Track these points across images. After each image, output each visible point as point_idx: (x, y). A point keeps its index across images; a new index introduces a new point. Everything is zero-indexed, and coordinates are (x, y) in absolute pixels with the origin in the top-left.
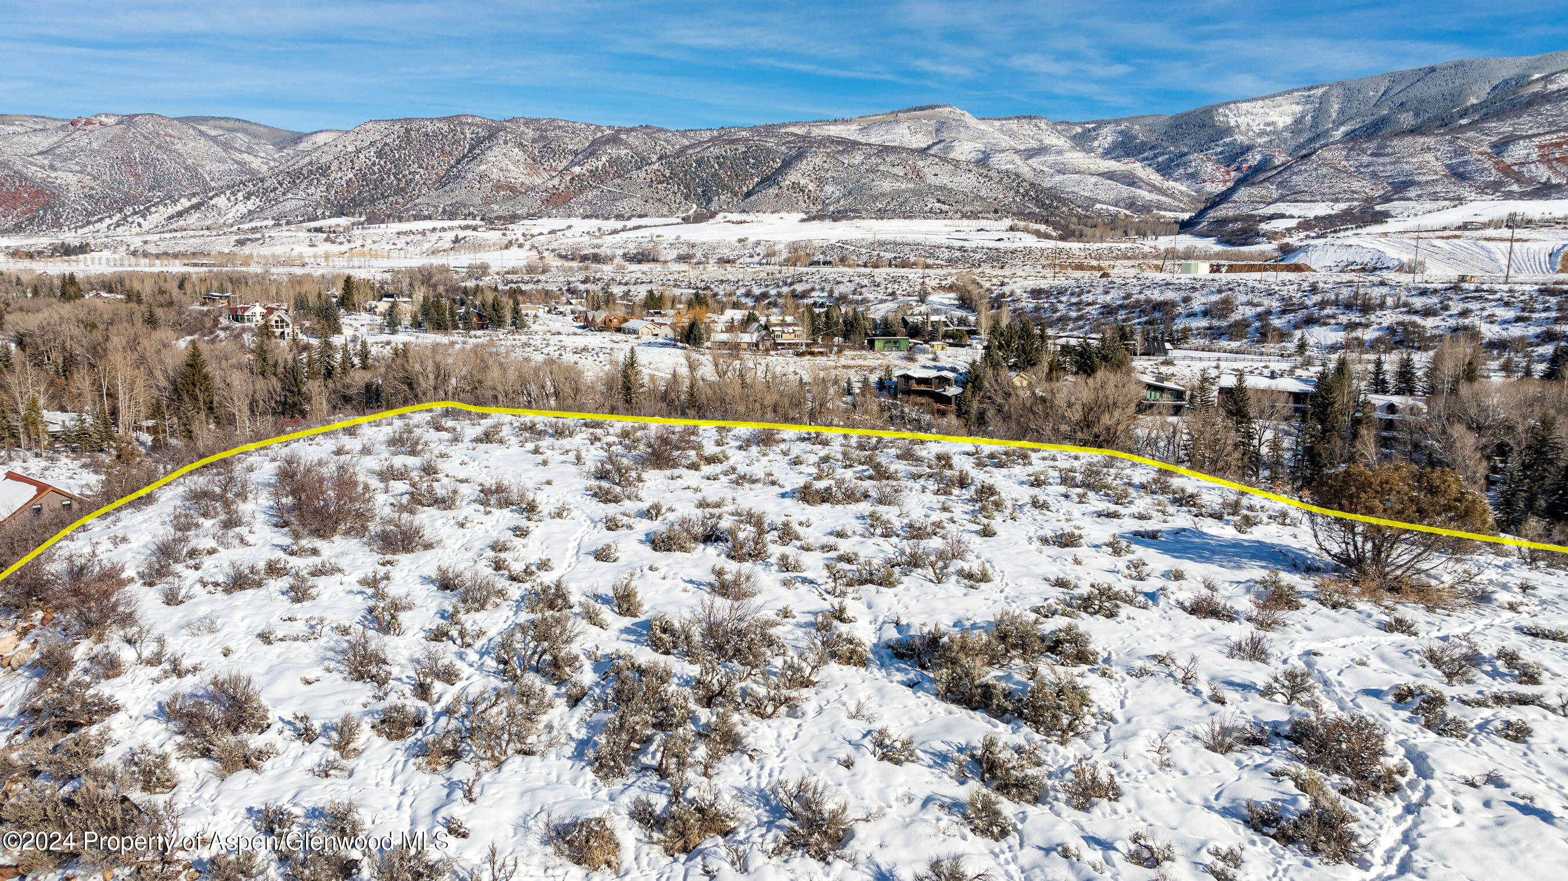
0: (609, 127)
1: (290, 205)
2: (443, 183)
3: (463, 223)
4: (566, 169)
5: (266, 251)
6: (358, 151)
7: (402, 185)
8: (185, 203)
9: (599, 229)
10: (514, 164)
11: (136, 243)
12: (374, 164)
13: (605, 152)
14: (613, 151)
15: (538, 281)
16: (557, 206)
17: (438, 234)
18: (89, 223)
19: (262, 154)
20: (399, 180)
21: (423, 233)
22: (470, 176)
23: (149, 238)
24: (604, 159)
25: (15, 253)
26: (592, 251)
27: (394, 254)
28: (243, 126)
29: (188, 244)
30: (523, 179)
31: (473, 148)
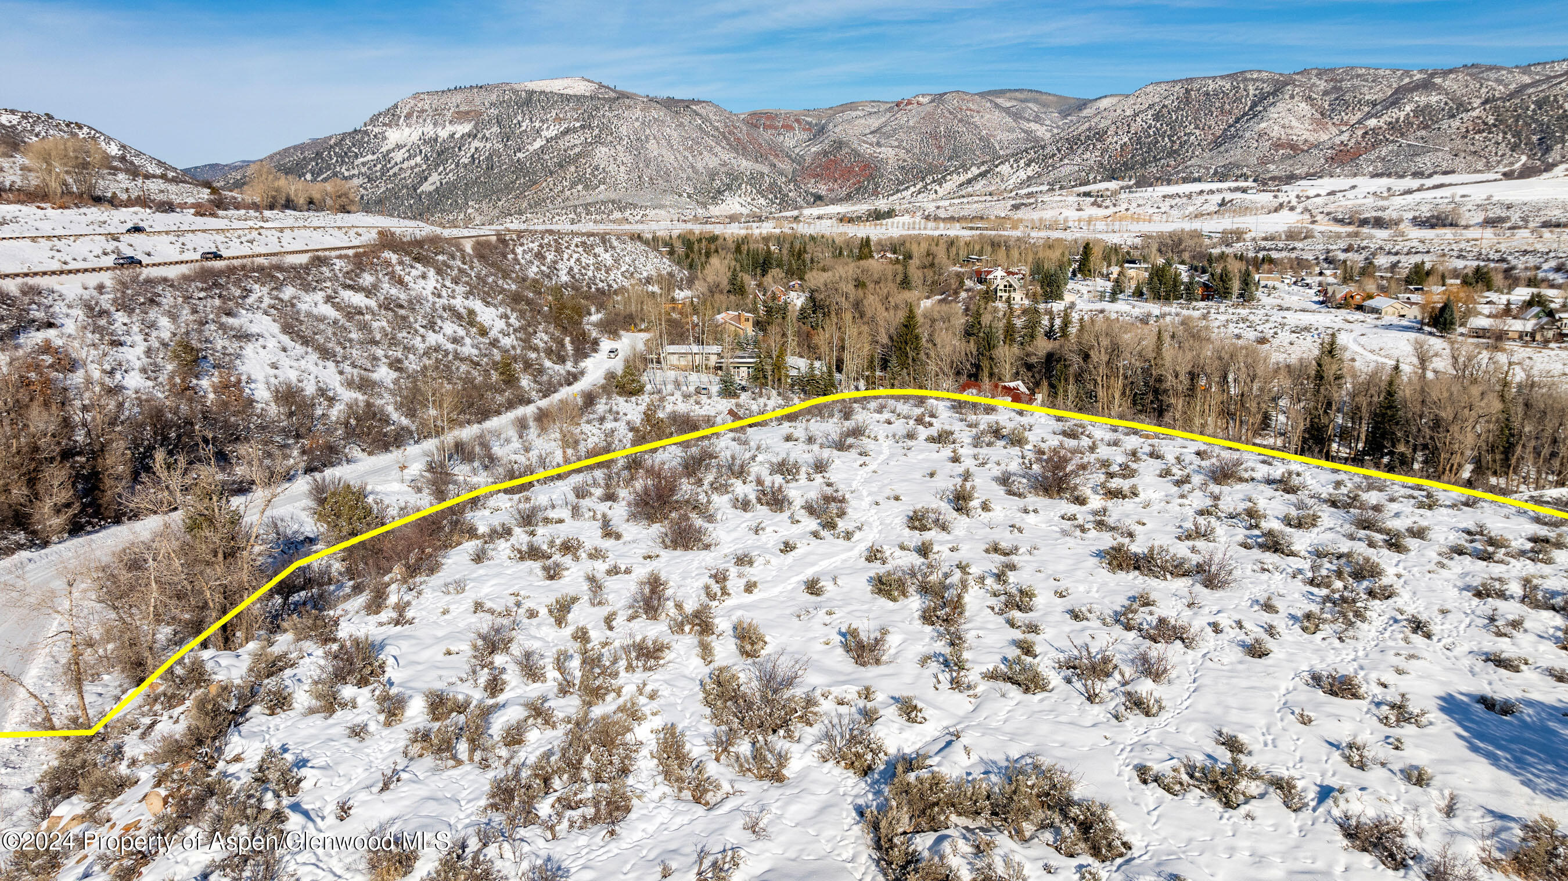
0: (1421, 71)
1: (1066, 170)
2: (1217, 143)
3: (1234, 185)
4: (1359, 122)
5: (1035, 215)
6: (1136, 115)
7: (1176, 147)
8: (975, 171)
9: (1389, 189)
10: (1298, 119)
11: (930, 208)
12: (1150, 127)
13: (1410, 101)
14: (1421, 99)
15: (1294, 249)
16: (1342, 164)
17: (1205, 197)
18: (898, 191)
19: (1048, 122)
20: (1174, 142)
21: (1189, 196)
22: (1247, 135)
23: (941, 203)
24: (1408, 108)
25: (843, 219)
26: (1374, 214)
27: (1155, 218)
28: (1035, 95)
29: (972, 209)
30: (1306, 135)
31: (1254, 105)
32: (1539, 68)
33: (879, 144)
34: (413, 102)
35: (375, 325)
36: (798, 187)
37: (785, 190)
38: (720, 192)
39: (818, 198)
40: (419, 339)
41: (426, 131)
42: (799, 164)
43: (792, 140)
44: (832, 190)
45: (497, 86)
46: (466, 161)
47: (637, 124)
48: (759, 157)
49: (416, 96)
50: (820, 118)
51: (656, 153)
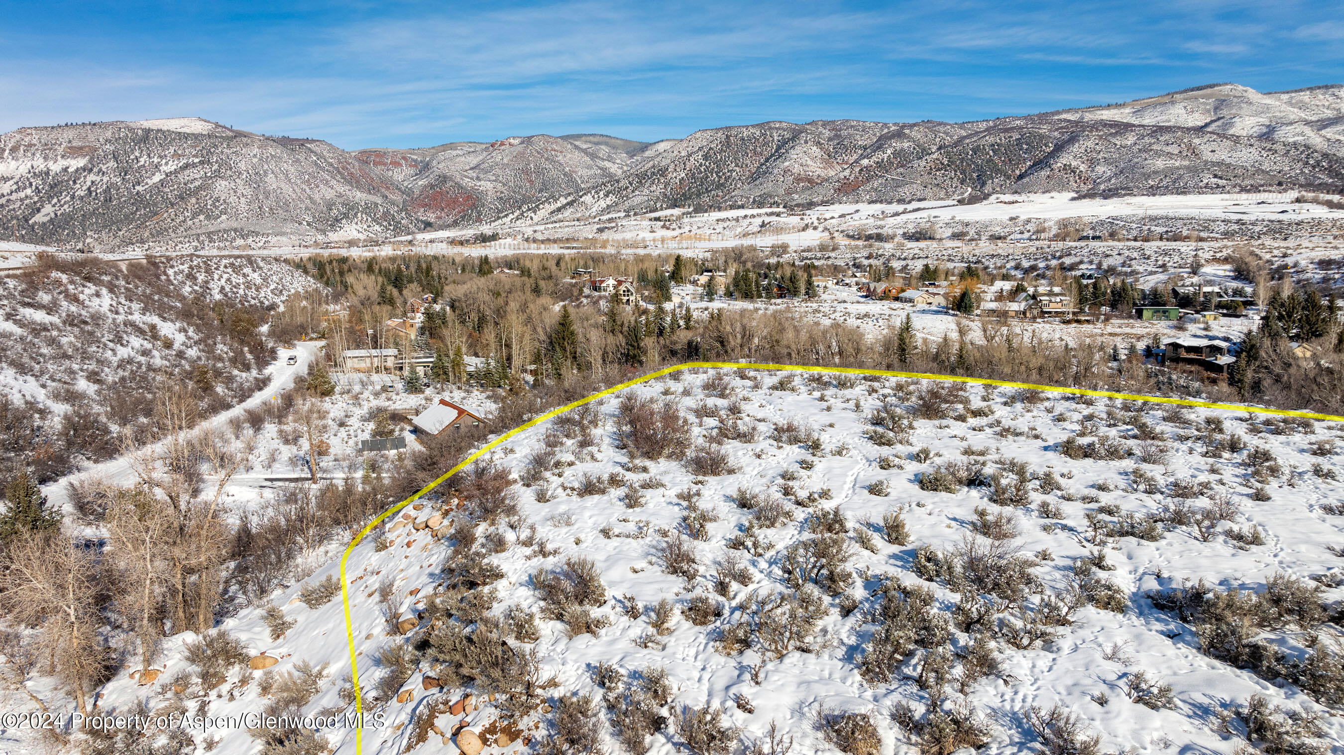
0: (895, 124)
1: (637, 200)
2: (754, 178)
3: (769, 210)
4: (856, 162)
5: (618, 236)
6: (690, 155)
7: (722, 181)
8: (563, 201)
9: (883, 212)
10: (812, 159)
11: (529, 232)
12: (701, 165)
13: (890, 146)
14: (897, 144)
15: (829, 257)
16: (847, 193)
17: (748, 220)
18: (499, 218)
19: (618, 161)
20: (720, 177)
21: (737, 220)
22: (776, 171)
23: (537, 228)
24: (889, 152)
25: (453, 242)
26: (875, 231)
27: (714, 237)
28: (606, 140)
29: (564, 232)
30: (819, 172)
31: (779, 148)
32: (970, 126)
33: (478, 179)
34: (18, 137)
35: (64, 340)
36: (409, 215)
37: (398, 218)
38: (337, 220)
39: (428, 225)
40: (110, 352)
41: (35, 164)
42: (408, 195)
43: (401, 175)
44: (440, 218)
45: (112, 124)
46: (82, 194)
47: (255, 160)
48: (372, 189)
49: (21, 130)
50: (424, 156)
51: (274, 186)
